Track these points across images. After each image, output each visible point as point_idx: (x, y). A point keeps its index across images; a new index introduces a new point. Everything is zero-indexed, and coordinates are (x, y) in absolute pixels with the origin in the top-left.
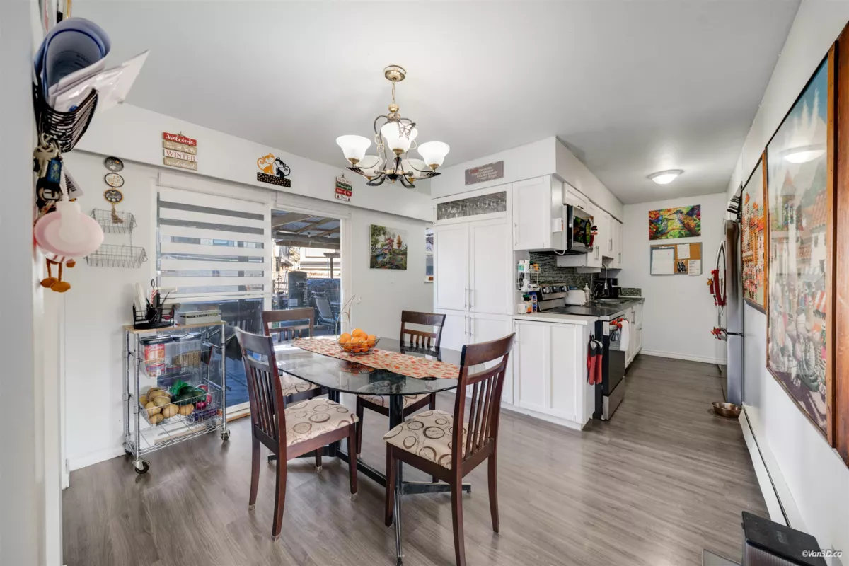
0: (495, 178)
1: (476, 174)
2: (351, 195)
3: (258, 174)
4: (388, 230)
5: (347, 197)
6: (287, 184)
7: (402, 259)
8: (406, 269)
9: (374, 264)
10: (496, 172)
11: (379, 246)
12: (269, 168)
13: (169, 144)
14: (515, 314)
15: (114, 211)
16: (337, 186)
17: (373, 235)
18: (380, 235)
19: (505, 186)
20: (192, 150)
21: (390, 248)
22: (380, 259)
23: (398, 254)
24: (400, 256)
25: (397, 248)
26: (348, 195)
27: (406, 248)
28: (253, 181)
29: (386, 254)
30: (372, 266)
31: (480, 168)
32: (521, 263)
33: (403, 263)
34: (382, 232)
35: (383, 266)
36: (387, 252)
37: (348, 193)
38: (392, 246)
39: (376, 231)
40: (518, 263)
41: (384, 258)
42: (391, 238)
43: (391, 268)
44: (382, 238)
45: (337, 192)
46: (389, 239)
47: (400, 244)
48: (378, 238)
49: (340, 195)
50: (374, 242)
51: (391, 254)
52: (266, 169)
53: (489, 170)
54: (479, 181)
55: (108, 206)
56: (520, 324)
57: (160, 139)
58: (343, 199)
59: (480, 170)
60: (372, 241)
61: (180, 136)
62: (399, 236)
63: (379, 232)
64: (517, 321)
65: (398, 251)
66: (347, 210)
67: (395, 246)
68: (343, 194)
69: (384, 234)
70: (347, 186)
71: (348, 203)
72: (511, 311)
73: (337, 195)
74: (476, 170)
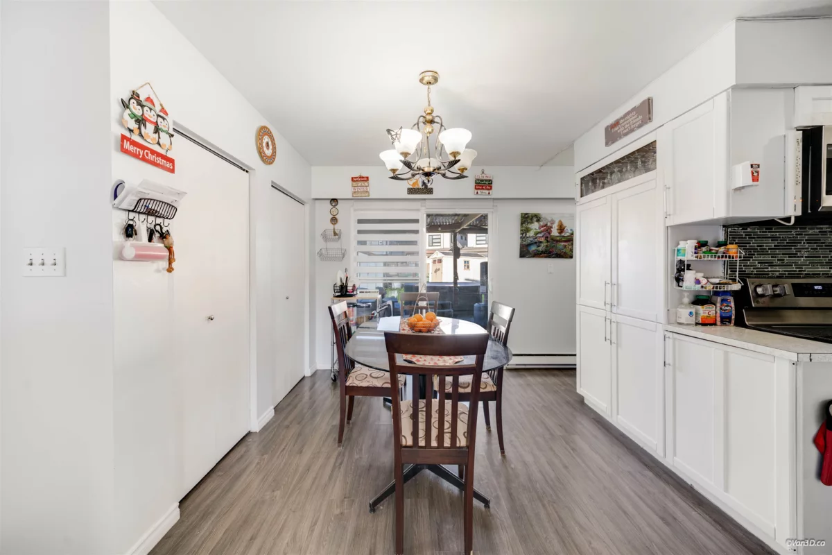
0: (640, 126)
1: (616, 129)
2: (491, 189)
3: (408, 189)
4: (543, 216)
5: (487, 192)
6: (430, 191)
7: (565, 246)
8: (571, 257)
9: (524, 253)
10: (641, 117)
11: (531, 234)
12: (416, 183)
13: (355, 184)
14: (669, 323)
15: (334, 229)
16: (476, 183)
17: (522, 224)
18: (532, 223)
19: (654, 133)
20: (366, 184)
21: (547, 235)
22: (533, 248)
23: (560, 241)
24: (563, 244)
25: (558, 234)
26: (488, 189)
27: (572, 234)
28: (405, 195)
29: (541, 242)
30: (522, 255)
31: (621, 118)
32: (682, 245)
33: (567, 250)
34: (535, 219)
35: (537, 255)
36: (542, 240)
37: (488, 187)
38: (549, 233)
39: (526, 219)
40: (678, 244)
41: (539, 246)
42: (549, 224)
43: (549, 257)
44: (535, 226)
45: (476, 189)
46: (546, 225)
47: (561, 229)
48: (530, 226)
49: (479, 191)
50: (525, 231)
51: (548, 241)
52: (414, 184)
53: (631, 118)
54: (621, 138)
55: (331, 227)
56: (675, 339)
57: (351, 182)
58: (483, 194)
59: (622, 121)
60: (521, 230)
61: (361, 177)
62: (560, 221)
63: (532, 219)
64: (670, 335)
65: (558, 238)
66: (490, 203)
67: (555, 232)
68: (483, 189)
69: (538, 221)
70: (486, 181)
71: (489, 197)
72: (662, 317)
73: (476, 191)
74: (617, 123)
